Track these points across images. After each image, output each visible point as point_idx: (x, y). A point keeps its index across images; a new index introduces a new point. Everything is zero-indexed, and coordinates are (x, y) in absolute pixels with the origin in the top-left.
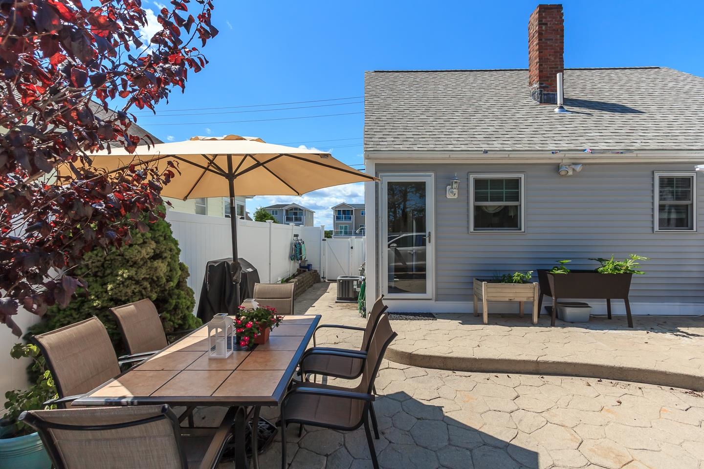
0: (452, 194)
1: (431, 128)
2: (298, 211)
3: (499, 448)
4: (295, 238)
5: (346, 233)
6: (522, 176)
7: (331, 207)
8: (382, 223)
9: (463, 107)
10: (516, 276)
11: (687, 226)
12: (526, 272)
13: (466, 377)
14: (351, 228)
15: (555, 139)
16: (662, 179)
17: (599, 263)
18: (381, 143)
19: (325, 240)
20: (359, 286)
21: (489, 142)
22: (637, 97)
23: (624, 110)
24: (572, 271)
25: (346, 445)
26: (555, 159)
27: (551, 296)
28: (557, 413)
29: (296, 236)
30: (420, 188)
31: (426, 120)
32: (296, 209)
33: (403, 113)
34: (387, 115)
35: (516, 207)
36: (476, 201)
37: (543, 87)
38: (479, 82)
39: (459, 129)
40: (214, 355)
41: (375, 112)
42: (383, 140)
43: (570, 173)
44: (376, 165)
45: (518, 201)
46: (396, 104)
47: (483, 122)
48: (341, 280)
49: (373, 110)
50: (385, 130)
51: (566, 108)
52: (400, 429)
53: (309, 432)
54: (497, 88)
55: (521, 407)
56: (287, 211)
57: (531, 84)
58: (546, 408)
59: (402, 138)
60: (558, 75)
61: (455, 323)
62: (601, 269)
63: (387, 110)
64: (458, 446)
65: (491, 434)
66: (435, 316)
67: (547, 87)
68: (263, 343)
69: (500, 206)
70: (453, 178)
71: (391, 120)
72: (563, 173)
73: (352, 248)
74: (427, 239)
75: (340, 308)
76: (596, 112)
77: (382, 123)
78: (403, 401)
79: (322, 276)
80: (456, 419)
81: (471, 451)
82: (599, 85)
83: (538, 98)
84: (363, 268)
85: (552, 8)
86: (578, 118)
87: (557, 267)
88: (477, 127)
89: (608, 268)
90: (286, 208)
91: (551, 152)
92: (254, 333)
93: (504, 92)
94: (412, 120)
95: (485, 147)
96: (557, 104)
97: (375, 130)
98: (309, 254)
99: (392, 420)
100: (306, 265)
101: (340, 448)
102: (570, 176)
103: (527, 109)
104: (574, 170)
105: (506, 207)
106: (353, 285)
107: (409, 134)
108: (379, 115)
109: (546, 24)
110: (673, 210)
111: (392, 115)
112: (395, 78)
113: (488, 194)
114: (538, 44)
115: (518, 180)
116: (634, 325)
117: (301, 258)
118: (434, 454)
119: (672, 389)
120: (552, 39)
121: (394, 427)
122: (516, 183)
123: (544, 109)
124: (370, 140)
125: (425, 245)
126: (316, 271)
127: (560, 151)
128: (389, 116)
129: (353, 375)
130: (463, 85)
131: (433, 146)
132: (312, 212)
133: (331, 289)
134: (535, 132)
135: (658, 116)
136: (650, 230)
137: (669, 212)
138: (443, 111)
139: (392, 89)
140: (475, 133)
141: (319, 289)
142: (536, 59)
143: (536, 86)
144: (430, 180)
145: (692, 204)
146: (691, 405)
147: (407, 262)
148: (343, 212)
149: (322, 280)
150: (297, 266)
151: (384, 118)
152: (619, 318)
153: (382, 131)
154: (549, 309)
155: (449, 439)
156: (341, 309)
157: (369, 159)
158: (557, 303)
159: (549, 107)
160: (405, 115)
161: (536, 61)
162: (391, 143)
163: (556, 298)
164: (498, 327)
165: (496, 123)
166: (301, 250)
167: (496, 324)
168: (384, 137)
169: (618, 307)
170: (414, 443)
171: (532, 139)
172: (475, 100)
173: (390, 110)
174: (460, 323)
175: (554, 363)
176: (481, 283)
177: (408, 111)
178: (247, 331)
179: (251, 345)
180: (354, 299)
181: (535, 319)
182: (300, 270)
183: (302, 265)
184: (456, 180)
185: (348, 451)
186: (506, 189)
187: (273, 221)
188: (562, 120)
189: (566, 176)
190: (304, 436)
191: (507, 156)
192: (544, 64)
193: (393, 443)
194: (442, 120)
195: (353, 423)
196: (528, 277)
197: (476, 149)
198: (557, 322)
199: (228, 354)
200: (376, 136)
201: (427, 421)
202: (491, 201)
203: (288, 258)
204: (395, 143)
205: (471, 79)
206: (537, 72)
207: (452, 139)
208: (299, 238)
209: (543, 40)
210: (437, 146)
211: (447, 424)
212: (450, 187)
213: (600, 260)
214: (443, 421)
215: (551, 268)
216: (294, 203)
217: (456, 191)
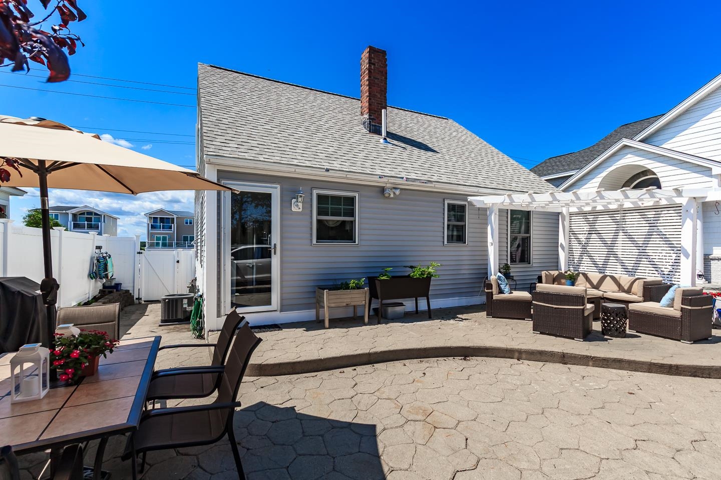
0: (297, 207)
1: (276, 139)
2: (93, 217)
3: (345, 427)
4: (98, 251)
5: (164, 245)
6: (357, 195)
7: (143, 214)
8: (224, 233)
9: (306, 124)
10: (352, 283)
11: (463, 241)
12: (359, 279)
13: (313, 377)
14: (171, 238)
15: (381, 165)
16: (449, 205)
17: (411, 269)
18: (224, 148)
19: (142, 253)
20: (190, 304)
21: (330, 162)
22: (434, 140)
23: (426, 148)
24: (393, 277)
25: (201, 464)
26: (381, 183)
27: (378, 298)
28: (385, 391)
29: (99, 248)
30: (266, 199)
31: (271, 131)
32: (90, 213)
33: (246, 119)
34: (228, 118)
35: (352, 222)
36: (318, 215)
37: (373, 119)
38: (319, 102)
39: (302, 144)
40: (19, 398)
41: (215, 113)
42: (226, 145)
43: (392, 196)
44: (218, 171)
45: (353, 217)
46: (238, 108)
47: (323, 141)
48: (167, 299)
49: (212, 110)
50: (227, 135)
51: (388, 140)
52: (257, 435)
53: (153, 465)
54: (335, 111)
55: (359, 392)
56: (74, 215)
57: (362, 114)
58: (377, 389)
59: (247, 146)
60: (383, 110)
61: (300, 331)
62: (412, 274)
63: (227, 113)
64: (311, 435)
65: (337, 419)
66: (280, 326)
67: (375, 120)
68: (92, 374)
69: (338, 221)
70: (299, 192)
71: (233, 124)
72: (387, 195)
73: (178, 262)
74: (273, 251)
75: (166, 331)
76: (409, 147)
77: (223, 127)
78: (256, 410)
79: (136, 296)
80: (308, 414)
81: (322, 436)
82: (411, 125)
83: (368, 128)
84: (192, 285)
85: (378, 52)
86: (397, 150)
87: (382, 274)
88: (319, 146)
89: (416, 274)
90: (74, 211)
91: (378, 177)
92: (81, 363)
93: (340, 116)
94: (256, 128)
95: (327, 166)
96: (381, 135)
97: (215, 133)
98: (118, 271)
99: (247, 429)
100: (113, 284)
101: (194, 470)
102: (392, 198)
103: (359, 136)
104: (394, 193)
105: (344, 222)
106: (182, 304)
107: (254, 143)
108: (219, 116)
109: (374, 64)
110: (455, 229)
111: (234, 119)
112: (234, 78)
113: (328, 209)
114: (368, 80)
115: (353, 198)
116: (432, 316)
117: (106, 276)
118: (291, 447)
119: (454, 358)
120: (379, 79)
121: (250, 435)
122: (351, 200)
123: (372, 137)
124: (211, 143)
125: (271, 258)
126: (127, 291)
127: (385, 176)
128: (230, 120)
129: (205, 393)
130: (304, 101)
131: (278, 158)
132: (116, 219)
133: (151, 311)
134: (366, 158)
135: (447, 157)
136: (442, 243)
137: (453, 231)
138: (287, 124)
139: (232, 91)
140: (317, 151)
141: (133, 313)
142: (366, 93)
143: (367, 116)
144: (275, 191)
145: (465, 225)
146: (464, 367)
147: (247, 275)
148: (160, 220)
149: (136, 302)
150: (100, 285)
151: (225, 121)
152: (423, 312)
153: (223, 134)
154: (375, 310)
155: (303, 432)
156: (168, 333)
157: (210, 164)
158: (382, 304)
159: (376, 137)
160: (248, 122)
161: (366, 95)
162: (235, 149)
163: (382, 300)
164: (337, 330)
165: (335, 144)
166: (106, 265)
167: (336, 327)
168: (227, 141)
169: (423, 305)
170: (272, 444)
171: (364, 163)
172: (316, 120)
173: (231, 113)
174: (304, 330)
175: (381, 352)
176: (323, 291)
177: (250, 117)
178: (71, 362)
179: (76, 378)
180: (186, 319)
181: (366, 320)
182: (105, 291)
183: (107, 285)
184: (302, 194)
185: (204, 470)
186: (344, 205)
187: (65, 228)
188: (385, 150)
189: (389, 198)
190: (147, 472)
191: (345, 176)
192: (372, 98)
193: (251, 449)
194: (286, 133)
195: (214, 436)
196: (361, 283)
197: (319, 166)
198: (382, 321)
199: (43, 393)
200: (218, 140)
201: (282, 422)
202: (332, 215)
203: (87, 276)
204: (239, 150)
205: (311, 98)
206: (367, 104)
207: (296, 154)
208: (103, 251)
209: (372, 78)
210: (283, 159)
211: (301, 420)
212: (295, 200)
213: (412, 267)
214: (296, 418)
215: (377, 275)
216: (86, 206)
217: (300, 205)
